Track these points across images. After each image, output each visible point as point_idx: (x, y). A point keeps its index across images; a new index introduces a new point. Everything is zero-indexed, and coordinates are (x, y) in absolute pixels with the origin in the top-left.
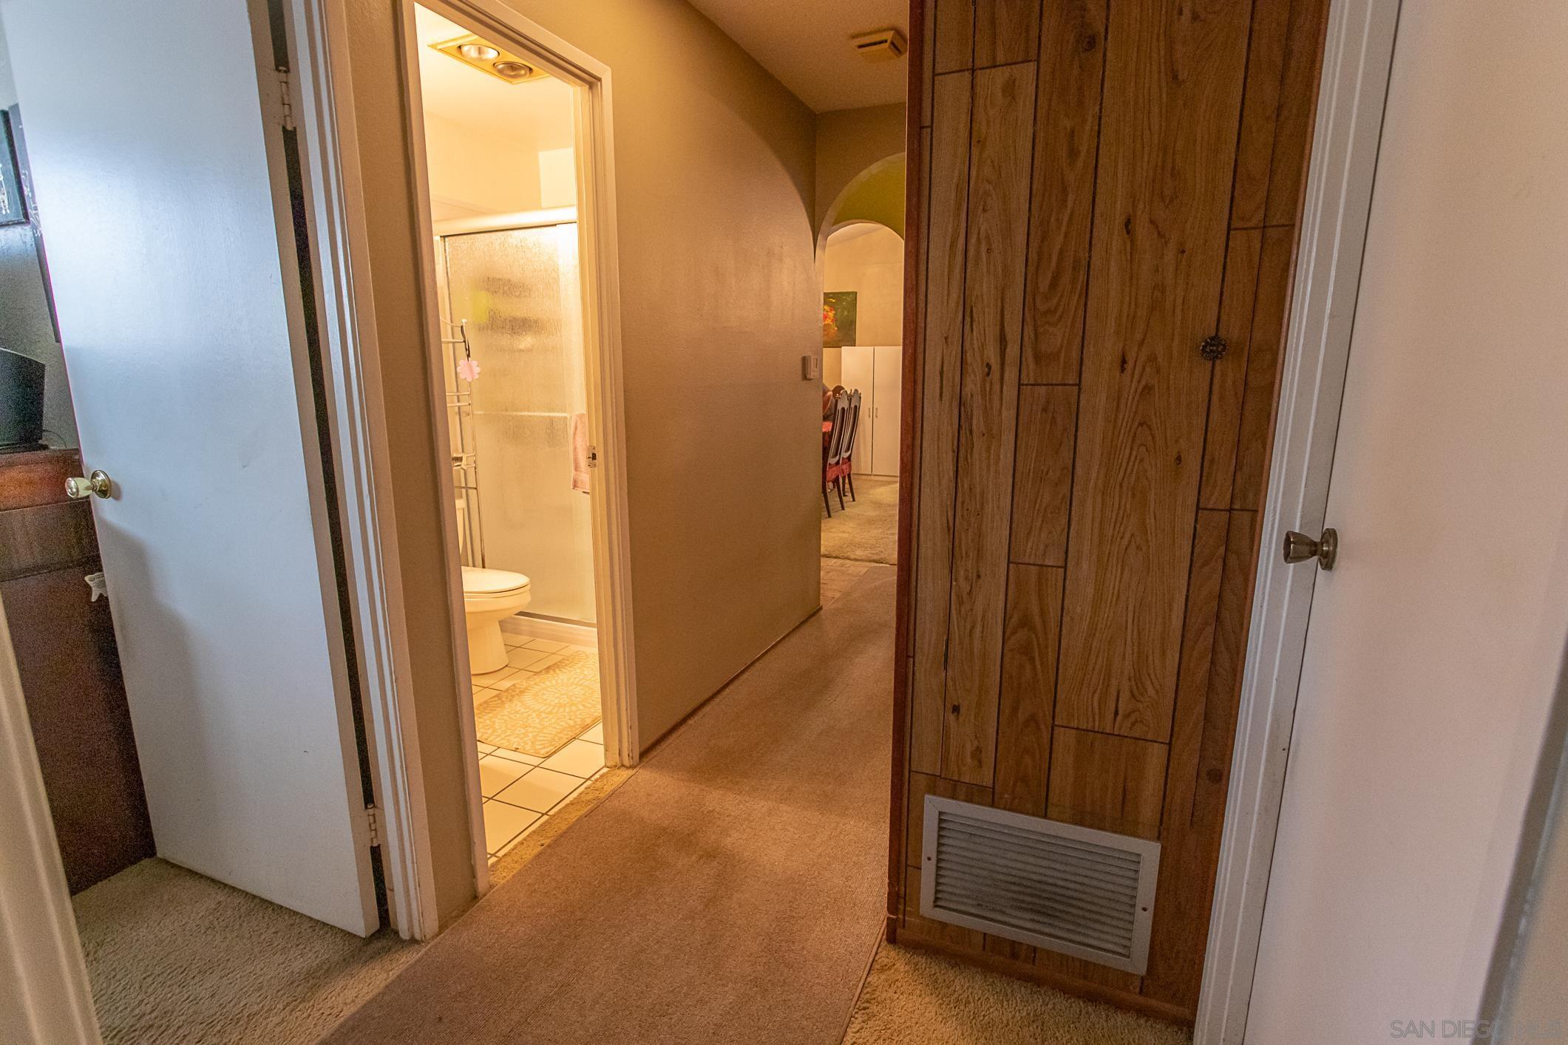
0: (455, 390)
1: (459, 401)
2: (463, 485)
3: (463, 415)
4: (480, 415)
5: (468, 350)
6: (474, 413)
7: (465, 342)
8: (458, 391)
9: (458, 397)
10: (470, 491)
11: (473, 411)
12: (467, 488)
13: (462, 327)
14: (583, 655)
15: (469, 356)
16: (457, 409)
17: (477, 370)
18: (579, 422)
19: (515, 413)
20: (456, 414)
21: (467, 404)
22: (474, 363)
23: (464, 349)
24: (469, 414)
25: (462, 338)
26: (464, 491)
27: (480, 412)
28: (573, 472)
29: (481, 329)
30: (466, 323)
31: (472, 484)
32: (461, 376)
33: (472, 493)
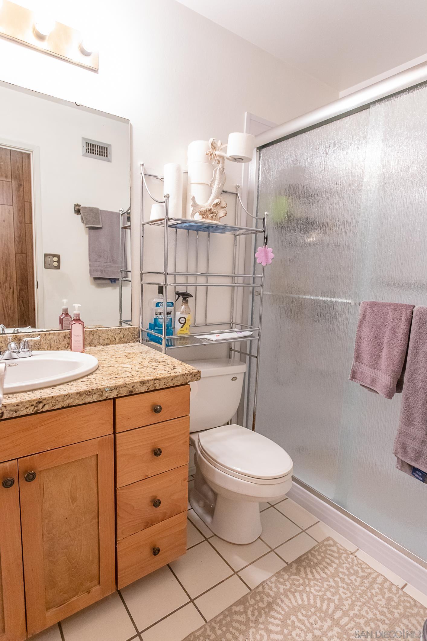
0: (252, 273)
1: (254, 283)
2: (248, 352)
3: (256, 294)
4: (269, 295)
5: (266, 238)
6: (264, 293)
7: (264, 231)
8: (254, 274)
9: (254, 278)
10: (252, 358)
11: (263, 292)
12: (250, 355)
13: (264, 218)
14: (335, 549)
15: (266, 243)
16: (251, 289)
17: (271, 256)
18: (368, 311)
19: (298, 296)
20: (250, 293)
21: (260, 285)
22: (270, 249)
23: (263, 238)
24: (260, 294)
25: (263, 228)
26: (248, 357)
27: (269, 293)
28: (353, 362)
29: (279, 226)
30: (267, 215)
31: (254, 353)
32: (258, 261)
33: (254, 360)
